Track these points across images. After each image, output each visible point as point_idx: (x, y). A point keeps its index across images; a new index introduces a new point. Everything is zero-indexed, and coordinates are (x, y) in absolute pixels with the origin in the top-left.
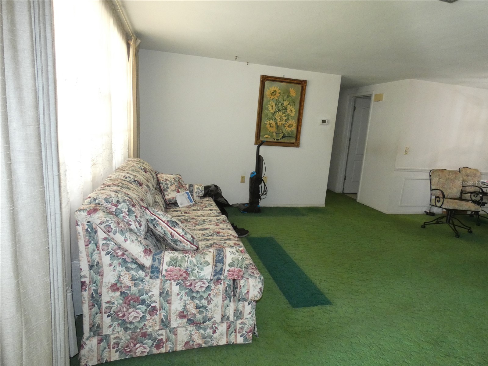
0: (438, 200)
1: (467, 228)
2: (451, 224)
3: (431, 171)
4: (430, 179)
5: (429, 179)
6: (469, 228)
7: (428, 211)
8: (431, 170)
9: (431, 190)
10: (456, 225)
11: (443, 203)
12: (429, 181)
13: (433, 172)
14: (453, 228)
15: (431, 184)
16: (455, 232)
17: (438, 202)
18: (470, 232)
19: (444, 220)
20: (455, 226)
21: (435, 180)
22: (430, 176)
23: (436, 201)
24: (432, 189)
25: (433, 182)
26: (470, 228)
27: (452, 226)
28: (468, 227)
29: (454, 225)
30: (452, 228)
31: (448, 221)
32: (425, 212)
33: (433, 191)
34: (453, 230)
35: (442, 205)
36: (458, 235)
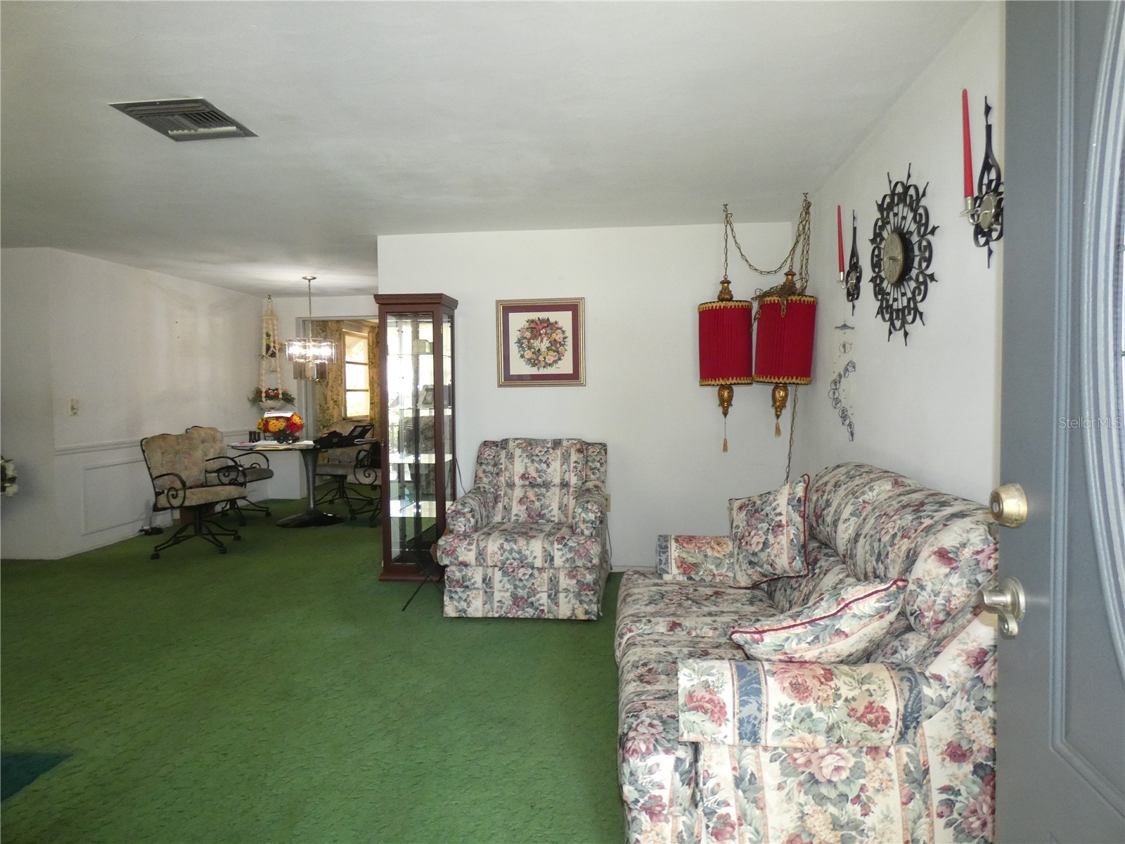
0: (173, 495)
1: (232, 533)
2: (205, 534)
3: (143, 443)
4: (146, 460)
5: (144, 459)
6: (234, 533)
7: (146, 528)
8: (143, 440)
9: (153, 479)
10: (216, 534)
11: (185, 497)
12: (144, 463)
13: (147, 442)
14: (213, 540)
15: (149, 468)
16: (216, 545)
17: (175, 498)
18: (238, 538)
19: (190, 531)
20: (216, 536)
21: (157, 458)
22: (144, 451)
23: (170, 497)
24: (154, 476)
25: (152, 464)
26: (236, 531)
27: (210, 537)
28: (232, 531)
29: (213, 535)
30: (211, 542)
31: (198, 532)
32: (141, 531)
33: (157, 480)
34: (214, 543)
35: (183, 502)
36: (223, 550)
